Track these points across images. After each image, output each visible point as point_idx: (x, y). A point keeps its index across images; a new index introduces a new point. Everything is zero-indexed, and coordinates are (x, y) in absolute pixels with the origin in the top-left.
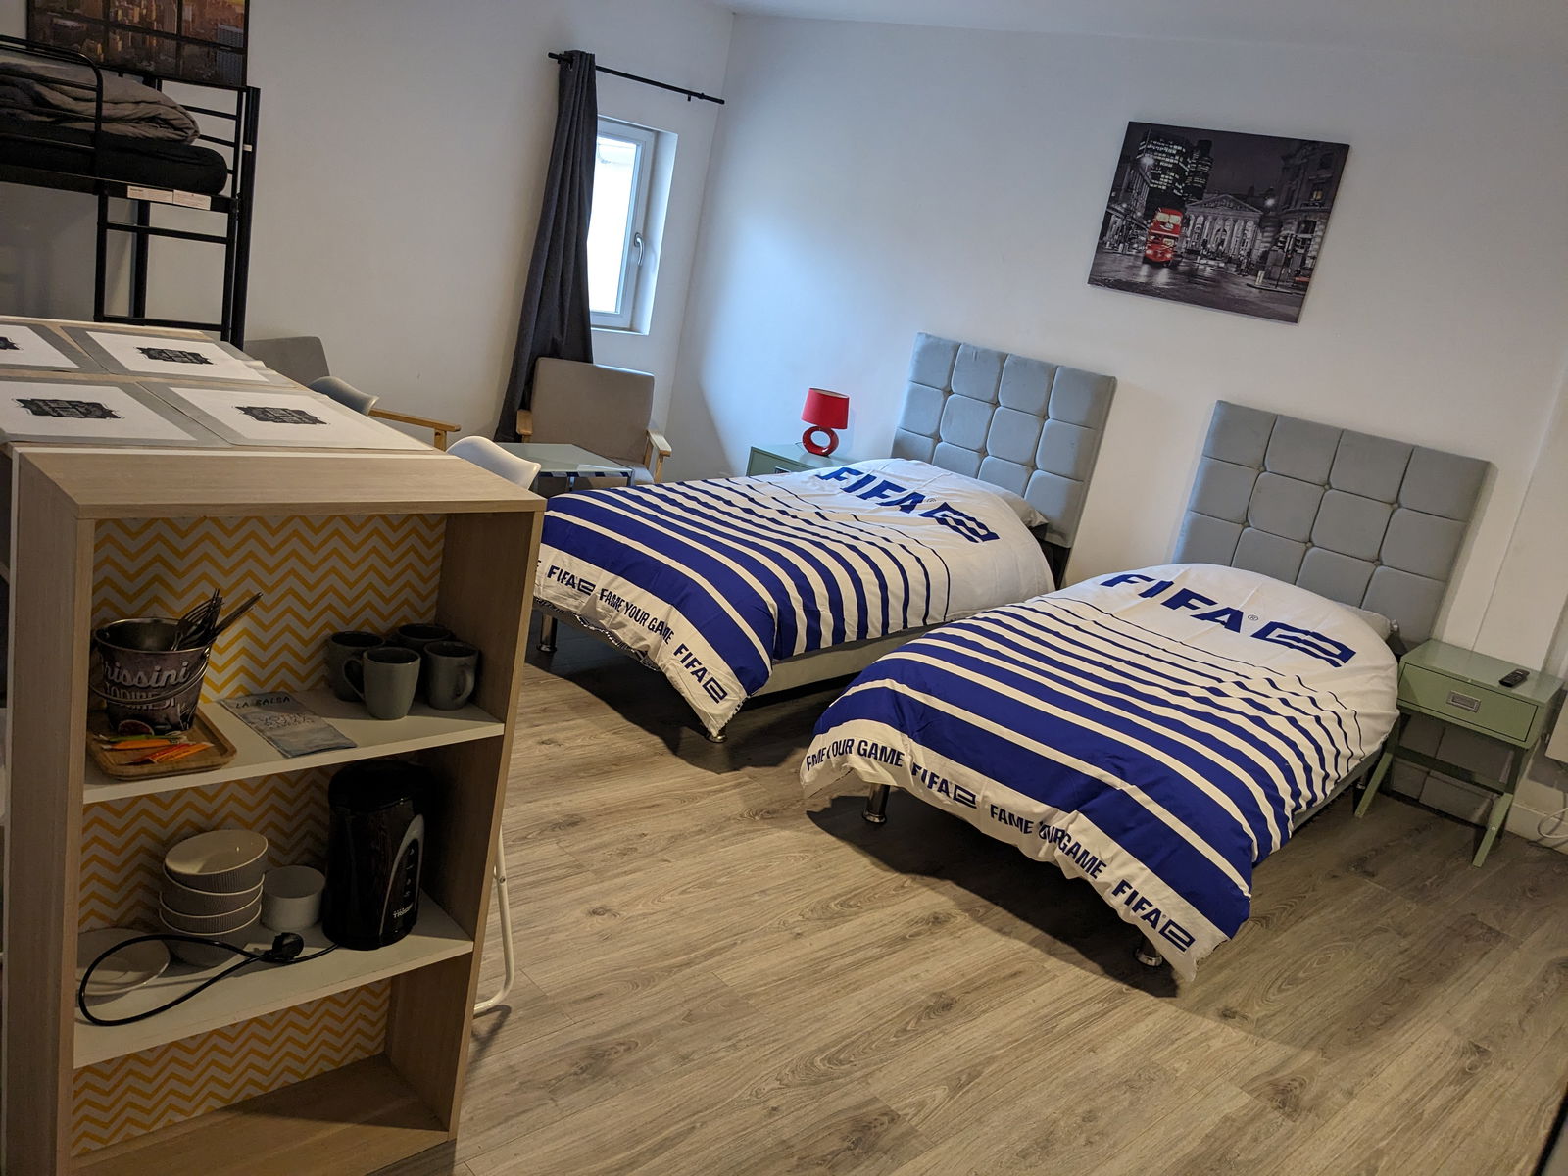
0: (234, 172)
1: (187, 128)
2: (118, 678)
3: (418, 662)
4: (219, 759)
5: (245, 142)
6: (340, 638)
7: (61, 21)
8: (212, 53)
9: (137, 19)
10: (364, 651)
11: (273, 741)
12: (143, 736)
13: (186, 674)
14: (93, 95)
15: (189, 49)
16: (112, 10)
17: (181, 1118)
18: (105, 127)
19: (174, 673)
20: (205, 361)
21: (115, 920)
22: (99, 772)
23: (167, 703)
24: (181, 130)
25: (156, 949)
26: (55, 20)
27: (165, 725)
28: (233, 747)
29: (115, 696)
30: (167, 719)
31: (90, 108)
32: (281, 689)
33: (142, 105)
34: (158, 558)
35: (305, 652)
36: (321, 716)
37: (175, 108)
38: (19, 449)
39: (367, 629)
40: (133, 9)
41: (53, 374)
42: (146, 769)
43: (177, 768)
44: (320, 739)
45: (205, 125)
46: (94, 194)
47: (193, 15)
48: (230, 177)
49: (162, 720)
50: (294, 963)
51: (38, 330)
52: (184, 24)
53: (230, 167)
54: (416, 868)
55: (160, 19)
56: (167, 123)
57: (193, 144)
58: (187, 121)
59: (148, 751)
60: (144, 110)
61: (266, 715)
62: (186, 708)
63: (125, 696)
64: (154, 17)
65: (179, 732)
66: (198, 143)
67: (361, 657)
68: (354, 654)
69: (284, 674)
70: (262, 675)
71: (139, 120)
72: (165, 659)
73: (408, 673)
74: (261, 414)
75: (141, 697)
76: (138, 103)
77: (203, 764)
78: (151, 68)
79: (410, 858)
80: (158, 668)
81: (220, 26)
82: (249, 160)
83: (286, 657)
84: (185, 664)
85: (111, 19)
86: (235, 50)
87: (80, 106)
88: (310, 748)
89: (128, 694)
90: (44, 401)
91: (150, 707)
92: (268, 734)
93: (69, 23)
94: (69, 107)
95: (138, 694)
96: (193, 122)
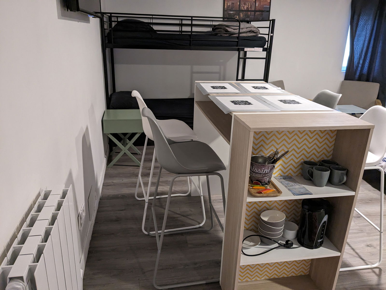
0: (268, 41)
1: (258, 32)
2: (254, 170)
3: (329, 172)
4: (278, 194)
5: (271, 33)
6: (306, 162)
7: (230, 12)
8: (262, 13)
9: (246, 8)
10: (314, 167)
11: (290, 190)
12: (259, 185)
13: (270, 171)
14: (238, 27)
15: (257, 13)
16: (241, 7)
17: (259, 279)
18: (241, 35)
19: (267, 170)
20: (267, 89)
21: (247, 228)
22: (250, 194)
23: (265, 178)
24: (256, 33)
25: (258, 238)
26: (229, 12)
27: (264, 183)
28: (281, 191)
29: (253, 175)
30: (264, 182)
31: (237, 31)
32: (290, 175)
33: (248, 28)
34: (263, 140)
35: (296, 166)
36: (301, 184)
37: (255, 28)
38: (234, 113)
39: (313, 160)
40: (245, 6)
41: (235, 94)
42: (261, 195)
43: (268, 196)
44: (302, 191)
45: (262, 31)
46: (238, 51)
47: (258, 5)
48: (267, 42)
49: (263, 182)
50: (291, 248)
51: (231, 84)
52: (256, 7)
53: (267, 40)
54: (324, 229)
55: (251, 8)
56: (253, 32)
57: (259, 36)
58: (258, 30)
59: (261, 190)
60: (249, 29)
61: (287, 182)
62: (269, 179)
63: (255, 175)
64: (249, 7)
65: (267, 185)
66: (260, 35)
67: (313, 168)
68: (310, 167)
69: (290, 171)
70: (285, 171)
71: (247, 32)
72: (265, 167)
73: (326, 174)
74: (285, 102)
75: (259, 175)
76: (247, 28)
77: (275, 195)
78: (248, 20)
79: (323, 226)
80: (263, 169)
81: (264, 6)
82: (272, 37)
83: (291, 167)
84: (270, 168)
85: (241, 10)
86: (267, 11)
87: (235, 31)
88: (300, 193)
89: (256, 175)
90: (236, 101)
91: (261, 178)
92: (288, 188)
93: (232, 12)
94: (232, 31)
95: (258, 175)
96: (259, 30)
